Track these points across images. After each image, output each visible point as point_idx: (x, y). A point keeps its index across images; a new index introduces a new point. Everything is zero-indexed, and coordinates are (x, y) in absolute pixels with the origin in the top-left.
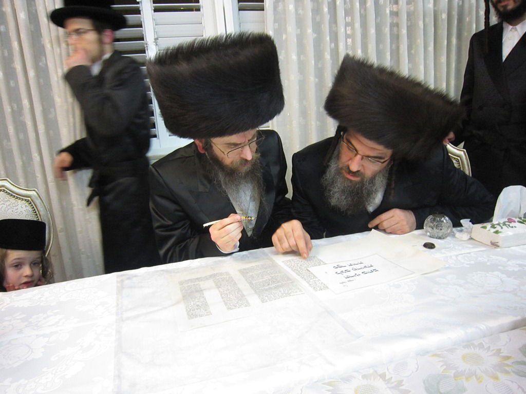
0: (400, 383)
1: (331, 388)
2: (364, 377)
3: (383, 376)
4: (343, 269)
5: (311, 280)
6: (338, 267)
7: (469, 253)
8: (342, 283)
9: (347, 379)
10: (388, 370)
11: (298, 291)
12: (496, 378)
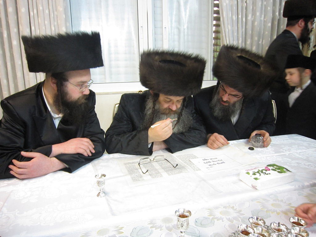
0: (240, 211)
1: (209, 211)
2: (225, 207)
3: (233, 207)
4: (208, 161)
5: (192, 166)
6: (205, 160)
7: (273, 156)
8: (208, 168)
9: (217, 208)
10: (235, 205)
11: (186, 170)
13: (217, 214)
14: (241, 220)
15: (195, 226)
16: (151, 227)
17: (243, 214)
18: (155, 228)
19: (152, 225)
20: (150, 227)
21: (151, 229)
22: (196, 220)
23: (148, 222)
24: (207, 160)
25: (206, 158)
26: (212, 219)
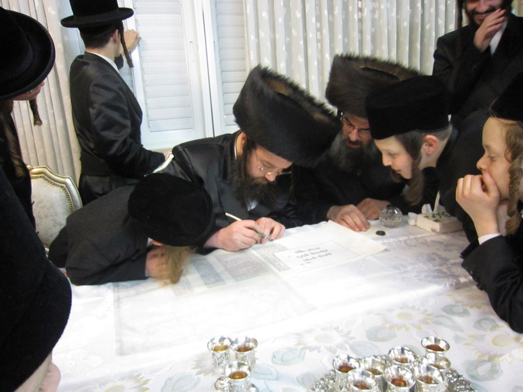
0: (349, 333)
1: (297, 336)
2: (323, 329)
3: (337, 329)
8: (302, 265)
9: (310, 331)
10: (341, 324)
12: (420, 328)
13: (310, 340)
14: (349, 348)
15: (272, 364)
16: (198, 373)
17: (353, 338)
18: (203, 374)
19: (198, 370)
20: (195, 374)
21: (197, 376)
22: (273, 354)
23: (193, 365)
24: (301, 252)
25: (301, 250)
26: (303, 349)
